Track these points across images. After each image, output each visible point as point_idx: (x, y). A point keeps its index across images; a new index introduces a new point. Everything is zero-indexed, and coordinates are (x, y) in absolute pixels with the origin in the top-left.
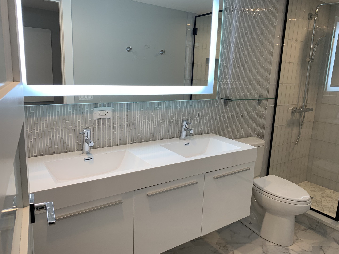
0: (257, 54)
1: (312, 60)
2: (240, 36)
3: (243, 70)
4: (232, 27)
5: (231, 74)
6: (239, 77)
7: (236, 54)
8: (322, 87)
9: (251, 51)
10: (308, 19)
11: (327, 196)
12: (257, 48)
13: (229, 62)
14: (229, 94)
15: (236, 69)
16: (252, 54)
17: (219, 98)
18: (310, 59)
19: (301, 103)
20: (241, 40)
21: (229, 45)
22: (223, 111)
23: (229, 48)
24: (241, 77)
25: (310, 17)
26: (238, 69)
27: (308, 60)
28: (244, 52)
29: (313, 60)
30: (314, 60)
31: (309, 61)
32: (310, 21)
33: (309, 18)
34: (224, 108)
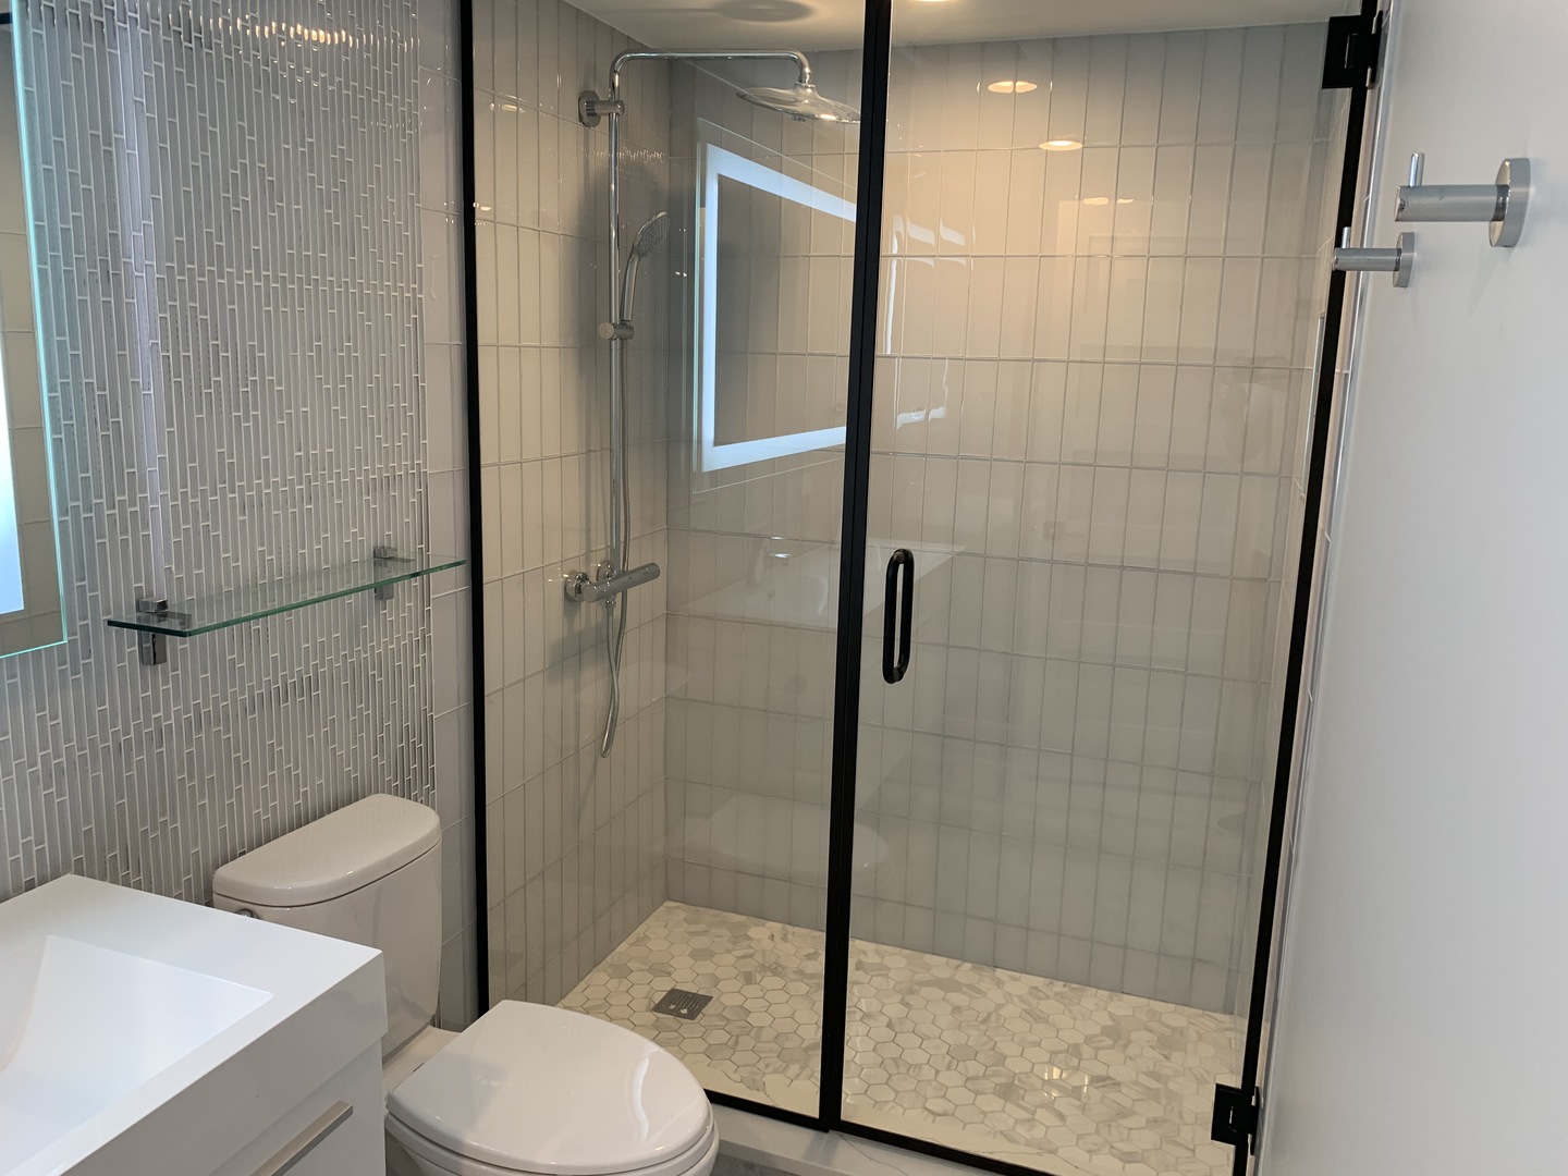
0: (325, 310)
1: (623, 332)
2: (188, 203)
3: (247, 412)
4: (114, 135)
5: (161, 450)
6: (222, 460)
7: (174, 315)
8: (683, 451)
9: (285, 294)
10: (581, 119)
11: (763, 965)
12: (324, 278)
13: (133, 376)
14: (169, 580)
15: (190, 416)
16: (293, 309)
17: (95, 621)
18: (615, 326)
19: (600, 545)
20: (199, 226)
21: (116, 258)
22: (135, 697)
23: (112, 277)
24: (240, 458)
25: (589, 112)
26: (210, 413)
27: (607, 330)
28: (232, 303)
29: (628, 333)
30: (631, 328)
31: (611, 339)
32: (592, 130)
33: (584, 114)
34: (144, 676)
